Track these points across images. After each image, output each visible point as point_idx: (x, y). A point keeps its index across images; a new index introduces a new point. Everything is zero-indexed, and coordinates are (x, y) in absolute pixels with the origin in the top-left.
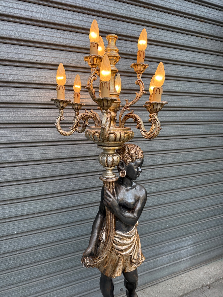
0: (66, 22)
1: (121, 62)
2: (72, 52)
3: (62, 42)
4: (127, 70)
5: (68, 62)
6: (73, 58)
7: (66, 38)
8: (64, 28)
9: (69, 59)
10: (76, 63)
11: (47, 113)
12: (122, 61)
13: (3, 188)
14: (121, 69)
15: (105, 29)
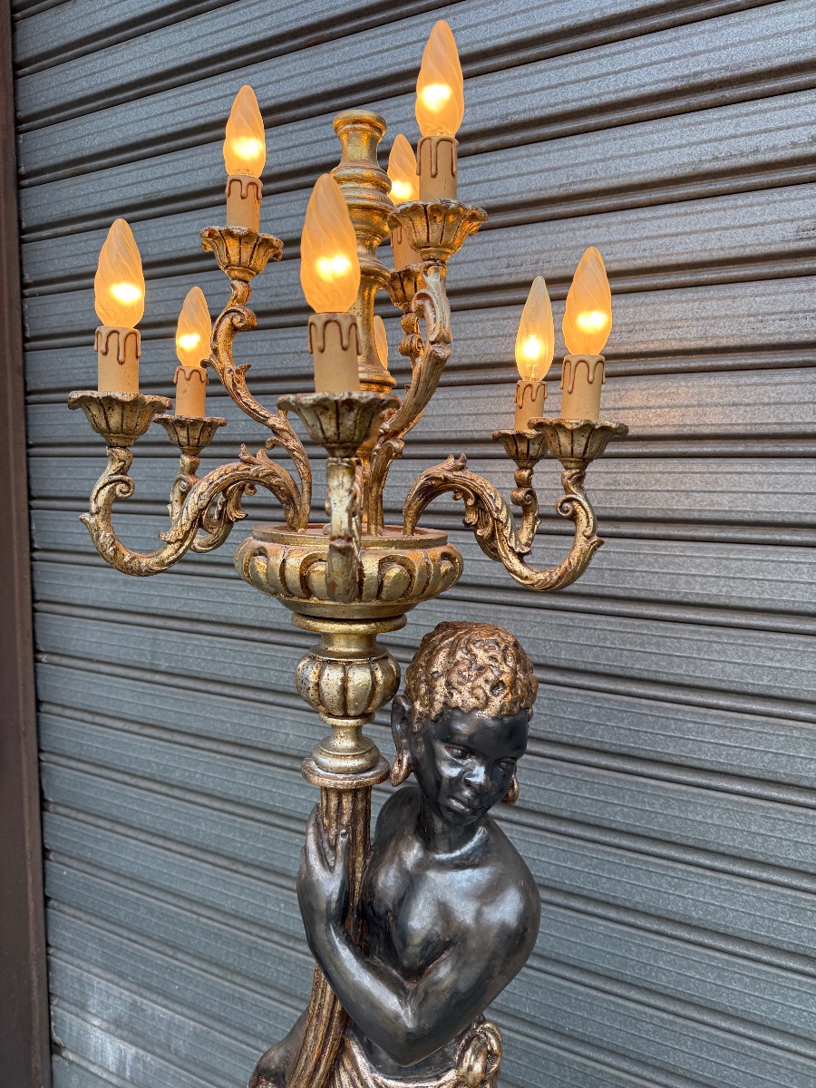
0: (492, 119)
1: (756, 208)
2: (509, 229)
3: (474, 197)
4: (793, 246)
5: (494, 272)
6: (512, 252)
7: (491, 177)
8: (484, 144)
9: (499, 258)
10: (523, 268)
11: (410, 475)
12: (759, 204)
13: (278, 712)
14: (751, 245)
15: (665, 80)
